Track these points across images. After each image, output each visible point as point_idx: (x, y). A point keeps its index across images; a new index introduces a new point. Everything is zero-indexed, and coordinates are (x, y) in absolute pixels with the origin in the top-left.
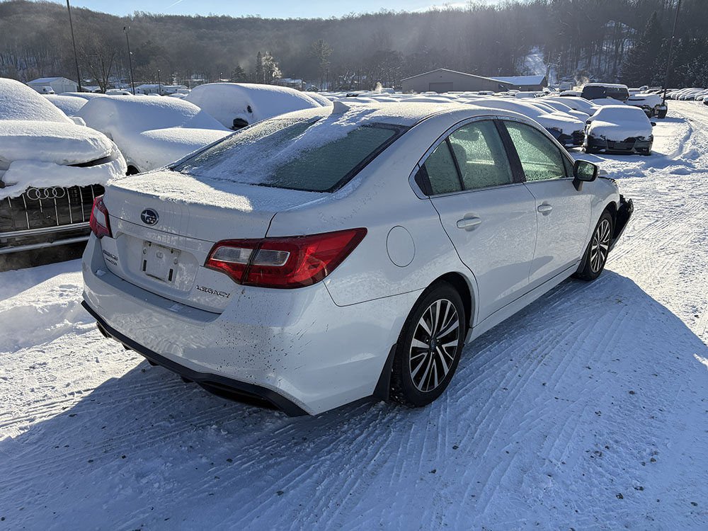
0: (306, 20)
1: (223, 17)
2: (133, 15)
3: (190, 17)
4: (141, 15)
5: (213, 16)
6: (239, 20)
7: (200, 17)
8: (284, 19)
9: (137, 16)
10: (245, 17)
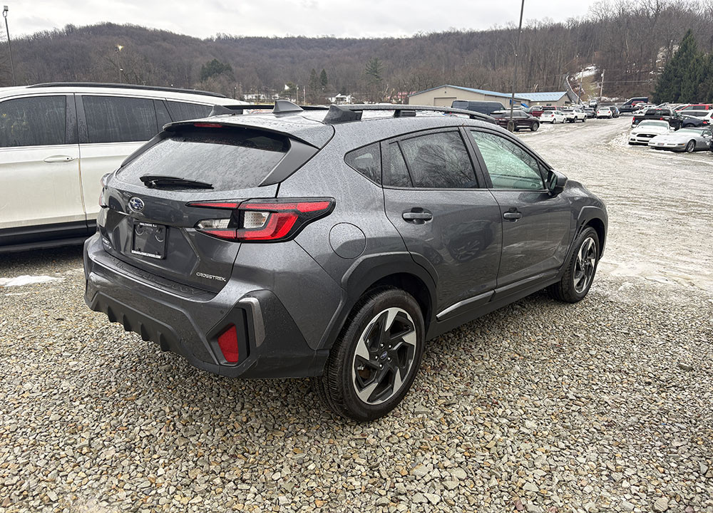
0: (378, 40)
1: (299, 37)
2: (215, 37)
3: (267, 38)
4: (222, 37)
5: (289, 36)
6: (314, 39)
7: (277, 38)
8: (358, 38)
9: (219, 37)
10: (320, 37)
